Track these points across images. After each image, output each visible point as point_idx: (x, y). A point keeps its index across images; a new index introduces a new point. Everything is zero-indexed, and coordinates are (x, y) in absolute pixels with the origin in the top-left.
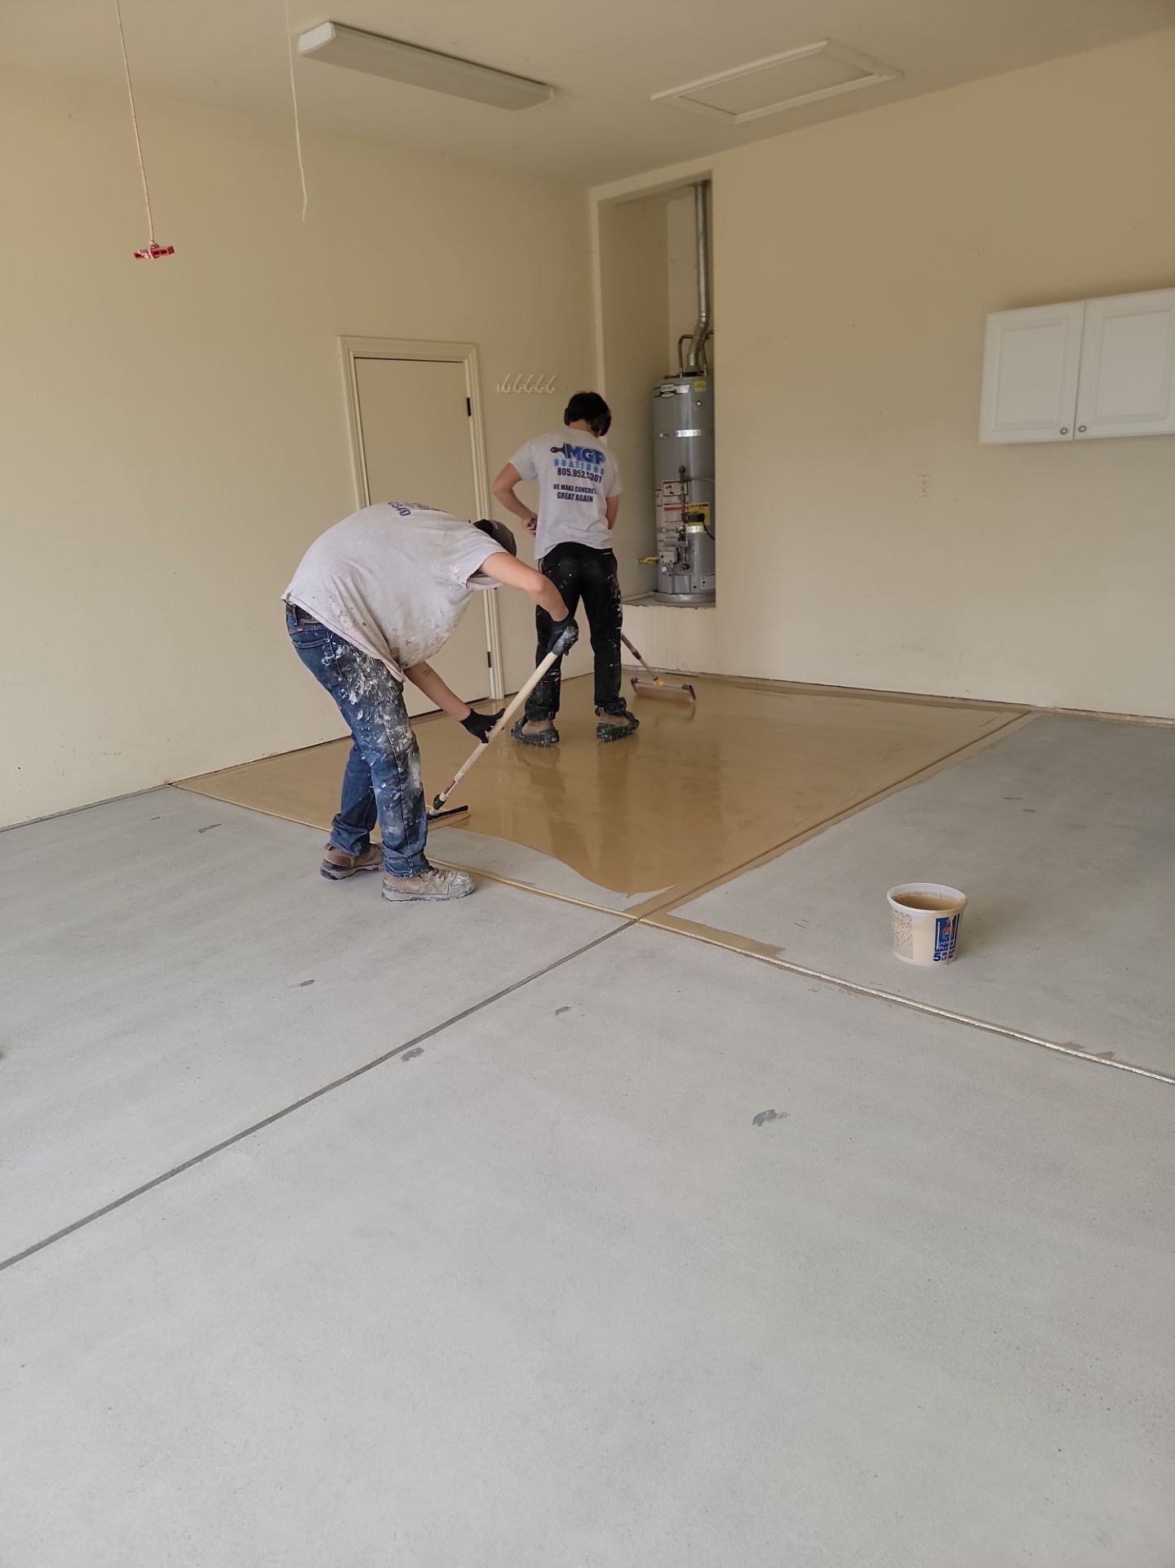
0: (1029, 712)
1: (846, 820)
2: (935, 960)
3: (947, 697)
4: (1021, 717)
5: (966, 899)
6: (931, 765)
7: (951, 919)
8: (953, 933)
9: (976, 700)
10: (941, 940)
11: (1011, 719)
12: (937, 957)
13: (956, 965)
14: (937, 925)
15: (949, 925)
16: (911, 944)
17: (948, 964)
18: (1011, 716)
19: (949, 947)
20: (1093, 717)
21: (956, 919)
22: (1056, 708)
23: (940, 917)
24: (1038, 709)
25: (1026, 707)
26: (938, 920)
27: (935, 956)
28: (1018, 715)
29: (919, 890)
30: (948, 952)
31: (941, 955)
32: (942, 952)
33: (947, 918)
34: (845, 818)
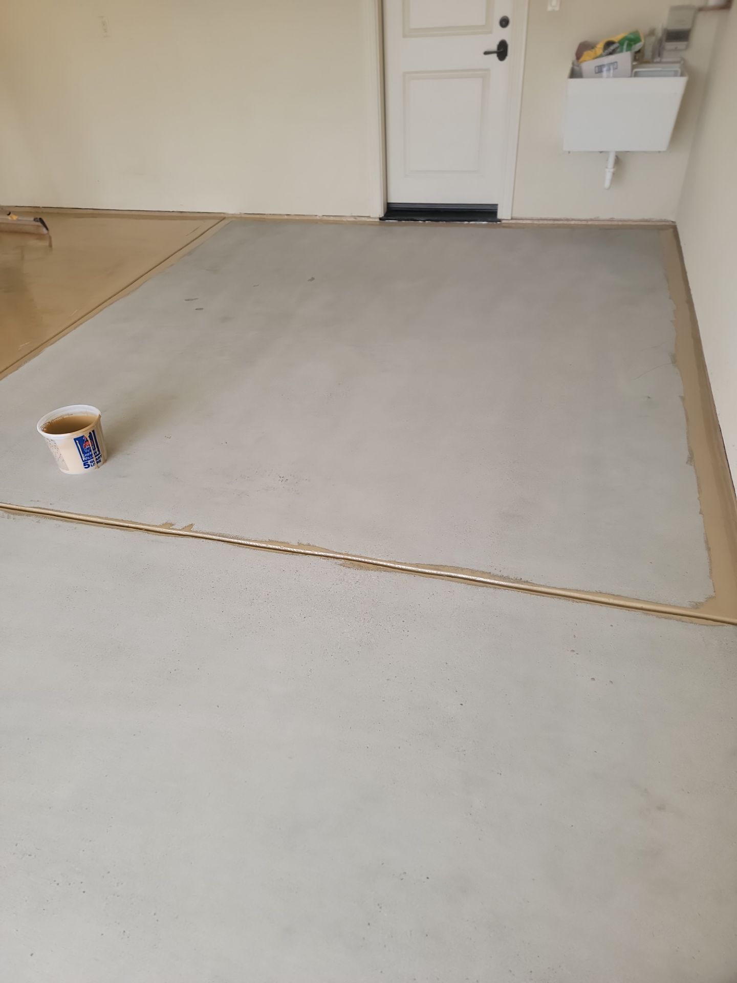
0: (224, 218)
1: (60, 340)
2: (86, 468)
3: (169, 212)
4: (219, 222)
5: (100, 416)
6: (142, 276)
7: (87, 436)
8: (93, 445)
9: (189, 212)
10: (84, 453)
11: (214, 224)
12: (86, 465)
13: (105, 468)
14: (76, 443)
15: (88, 441)
16: (63, 460)
17: (99, 467)
18: (214, 222)
19: (94, 456)
20: (264, 218)
21: (92, 435)
22: (240, 214)
23: (76, 437)
24: (230, 216)
25: (222, 215)
26: (75, 440)
27: (85, 465)
28: (217, 221)
29: (70, 412)
30: (94, 459)
31: (89, 463)
32: (89, 461)
33: (83, 437)
34: (59, 339)
